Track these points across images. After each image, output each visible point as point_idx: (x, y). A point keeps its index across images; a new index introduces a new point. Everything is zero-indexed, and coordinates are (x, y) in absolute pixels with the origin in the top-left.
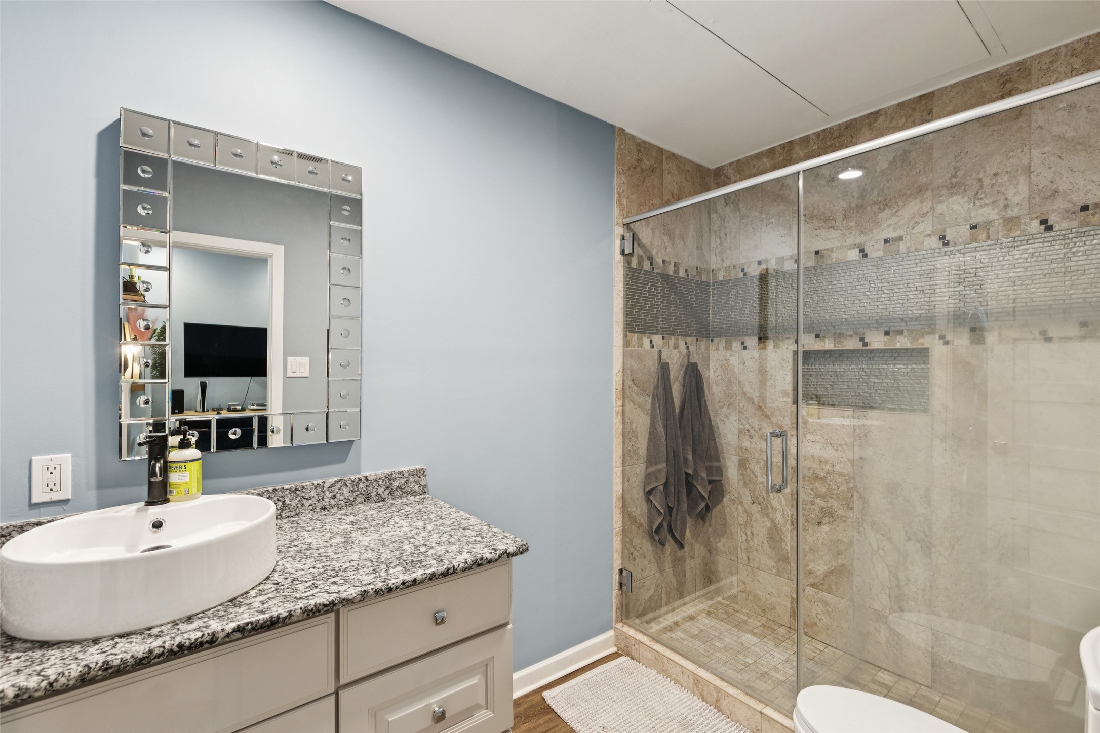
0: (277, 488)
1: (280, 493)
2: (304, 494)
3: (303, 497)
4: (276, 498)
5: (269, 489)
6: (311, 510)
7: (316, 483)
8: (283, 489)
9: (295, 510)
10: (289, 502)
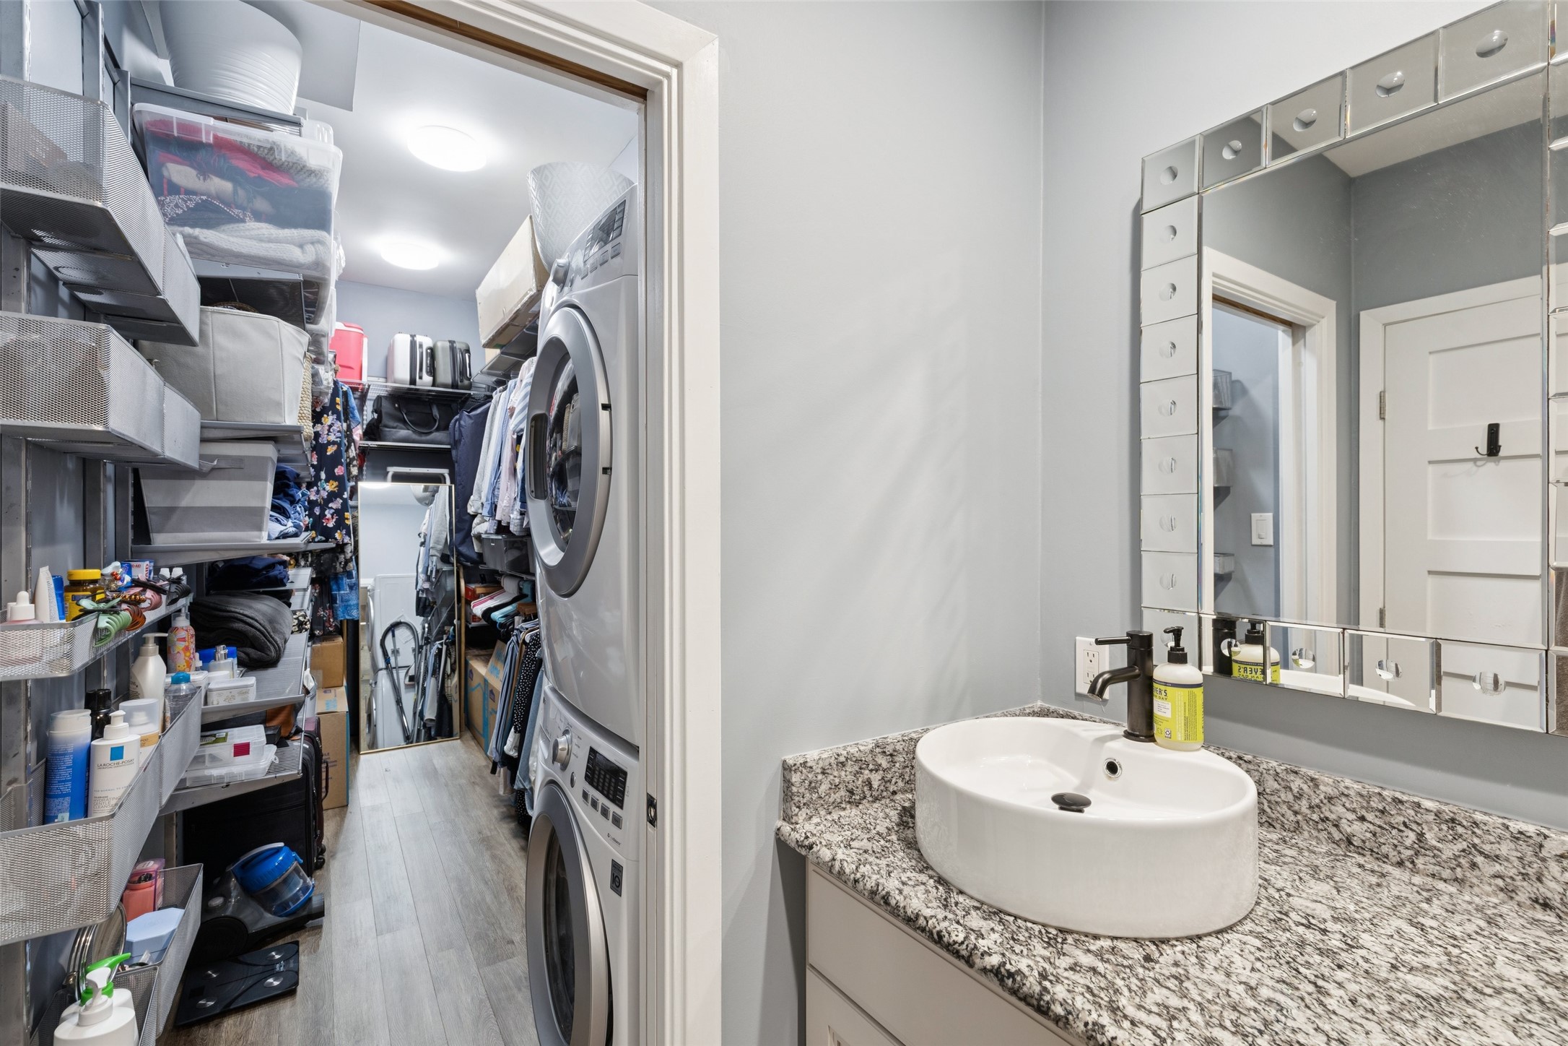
0: (1405, 798)
1: (1412, 813)
2: (1476, 841)
3: (1474, 846)
4: (1402, 819)
5: (1385, 793)
6: (1502, 890)
7: (1515, 826)
8: (1419, 805)
9: (1453, 869)
10: (1434, 843)
